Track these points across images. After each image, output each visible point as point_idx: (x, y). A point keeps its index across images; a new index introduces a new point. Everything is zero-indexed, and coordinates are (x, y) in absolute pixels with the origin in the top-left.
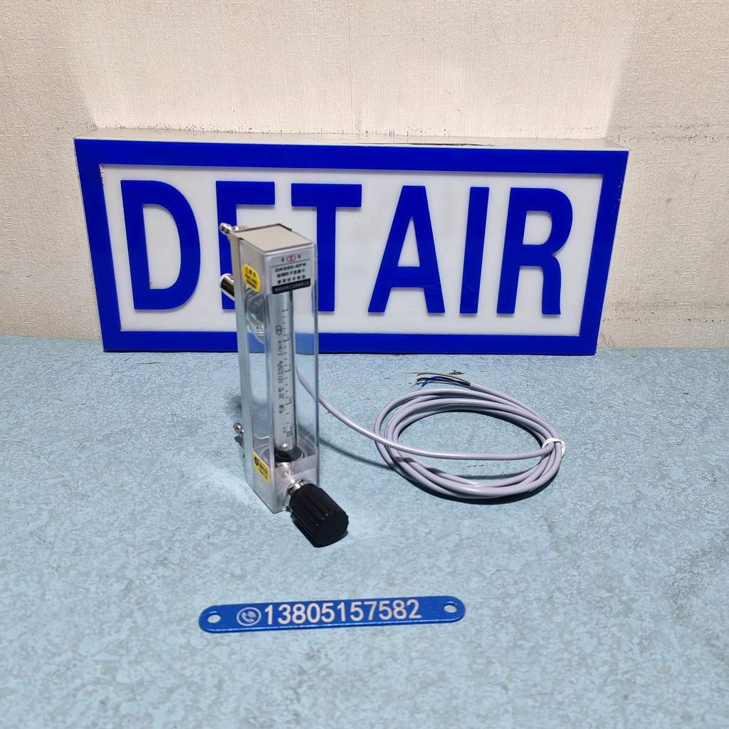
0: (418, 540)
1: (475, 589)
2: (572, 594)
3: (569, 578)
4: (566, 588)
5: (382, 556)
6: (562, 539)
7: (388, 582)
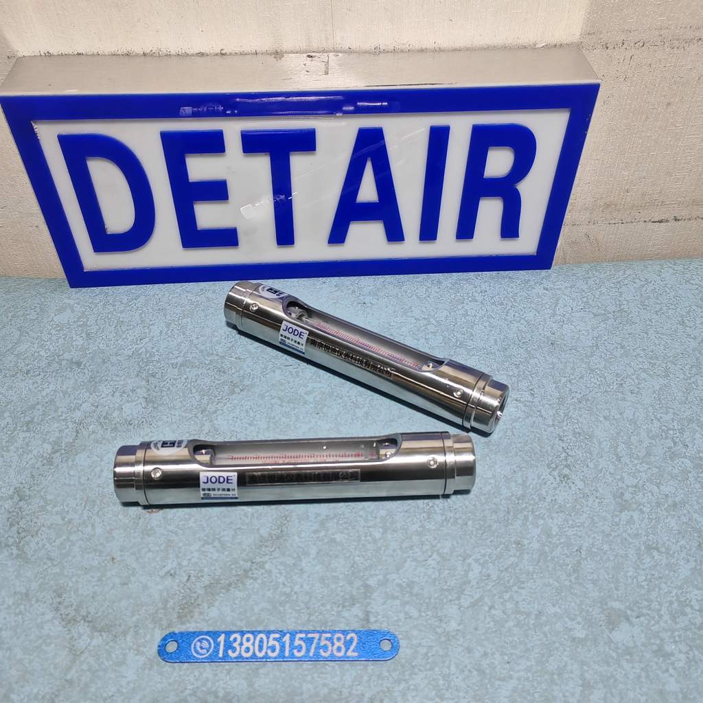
0: (500, 597)
1: (446, 540)
2: (366, 536)
3: (363, 553)
4: (369, 543)
5: (532, 575)
6: (359, 602)
7: (521, 545)
